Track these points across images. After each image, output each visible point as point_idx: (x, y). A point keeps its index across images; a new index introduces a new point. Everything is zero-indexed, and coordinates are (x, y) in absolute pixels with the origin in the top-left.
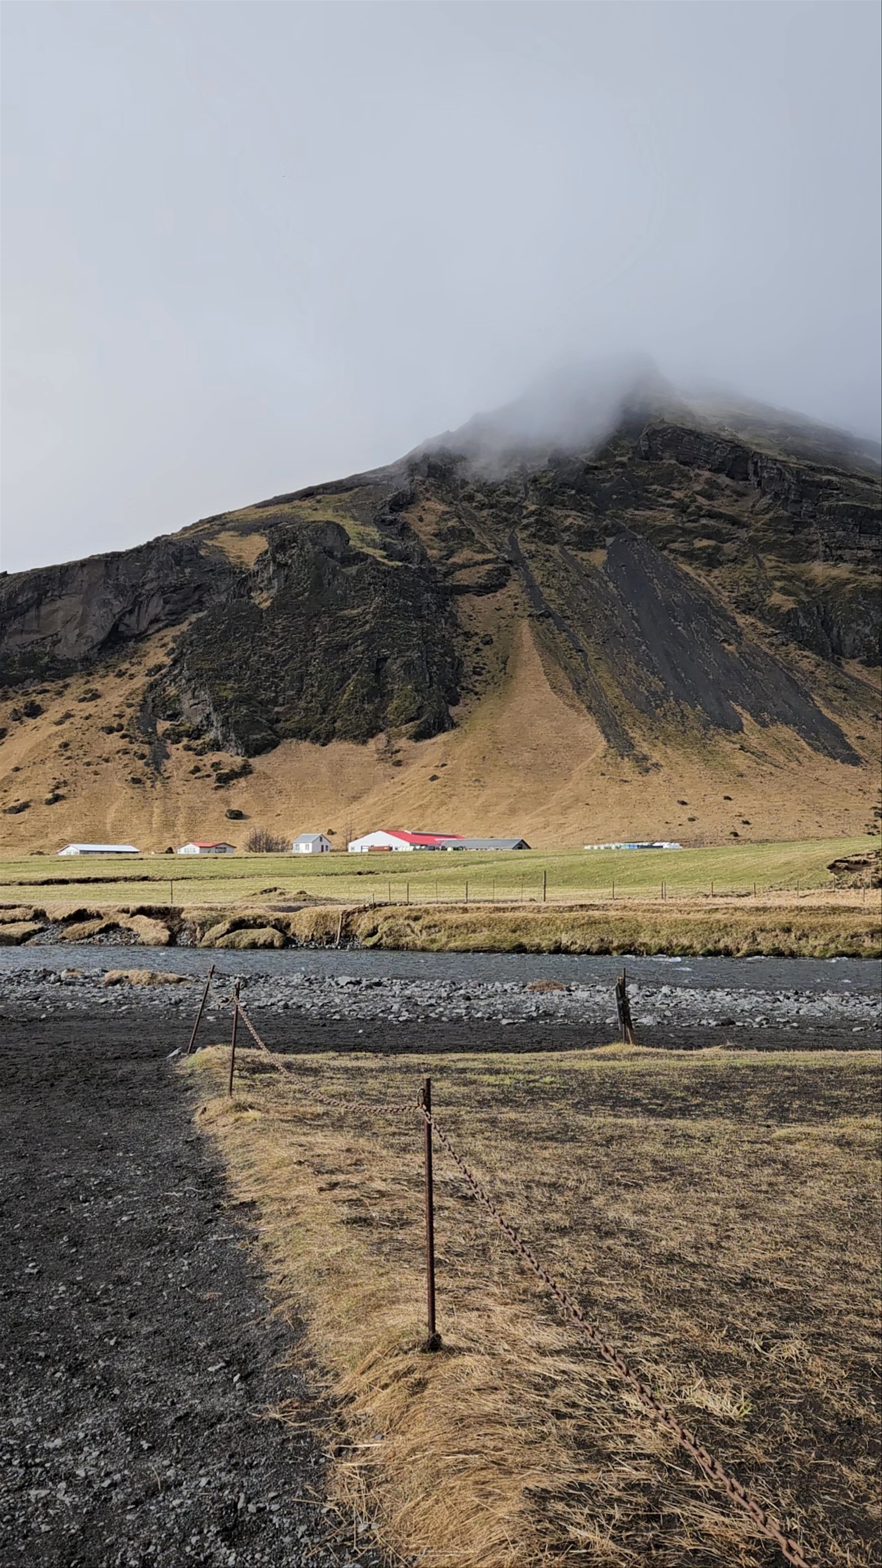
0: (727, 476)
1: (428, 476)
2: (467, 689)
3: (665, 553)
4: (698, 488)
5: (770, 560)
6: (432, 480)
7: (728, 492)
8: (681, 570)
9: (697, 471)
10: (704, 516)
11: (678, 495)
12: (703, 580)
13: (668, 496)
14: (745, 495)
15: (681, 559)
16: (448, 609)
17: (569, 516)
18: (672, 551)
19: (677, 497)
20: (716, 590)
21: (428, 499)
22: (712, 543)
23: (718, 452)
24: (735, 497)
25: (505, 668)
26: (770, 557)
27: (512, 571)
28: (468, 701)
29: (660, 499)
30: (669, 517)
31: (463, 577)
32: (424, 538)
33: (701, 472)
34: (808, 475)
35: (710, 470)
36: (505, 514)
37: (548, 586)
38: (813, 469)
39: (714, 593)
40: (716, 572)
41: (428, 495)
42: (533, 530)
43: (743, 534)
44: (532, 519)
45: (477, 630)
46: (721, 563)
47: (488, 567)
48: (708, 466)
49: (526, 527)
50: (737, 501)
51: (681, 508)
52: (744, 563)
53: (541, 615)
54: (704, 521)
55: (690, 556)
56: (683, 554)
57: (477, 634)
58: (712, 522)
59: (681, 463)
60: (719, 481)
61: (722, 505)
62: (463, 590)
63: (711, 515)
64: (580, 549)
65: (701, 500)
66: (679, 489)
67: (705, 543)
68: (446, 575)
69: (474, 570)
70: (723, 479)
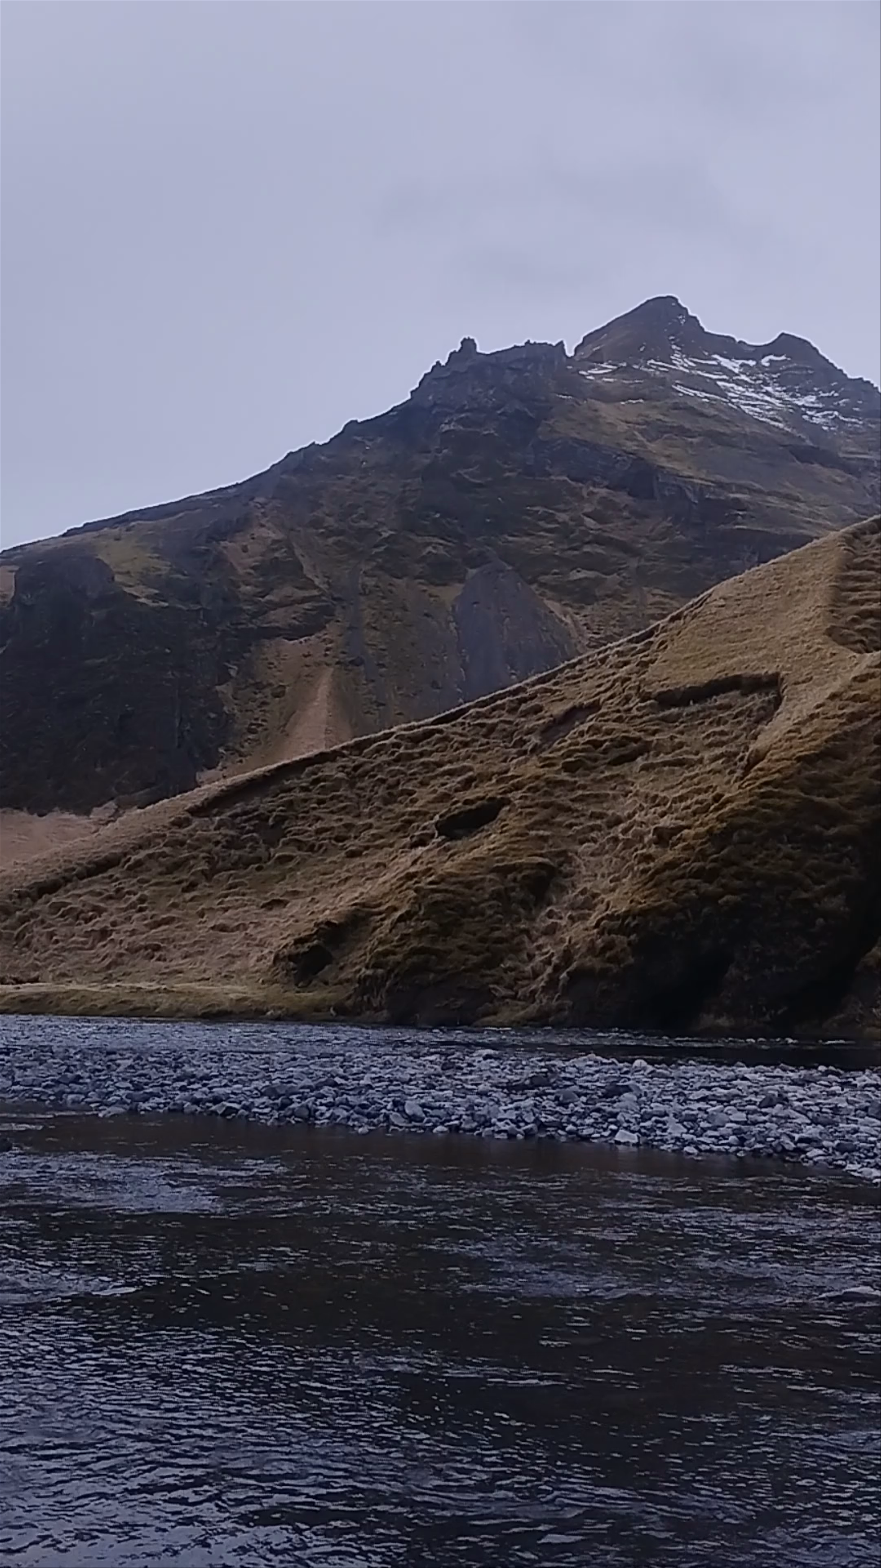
0: (629, 494)
1: (274, 498)
2: (233, 749)
3: (534, 587)
4: (588, 509)
5: (654, 595)
6: (277, 503)
7: (625, 514)
8: (546, 607)
9: (591, 488)
10: (588, 543)
11: (563, 517)
12: (568, 620)
13: (550, 518)
14: (647, 517)
15: (549, 593)
16: (247, 655)
17: (429, 544)
18: (542, 585)
19: (560, 520)
20: (579, 631)
21: (262, 526)
22: (591, 574)
23: (617, 466)
24: (633, 519)
25: (285, 725)
26: (656, 591)
27: (338, 611)
28: (228, 764)
29: (541, 523)
30: (547, 543)
31: (279, 618)
32: (241, 571)
33: (596, 490)
34: (713, 493)
35: (607, 487)
36: (354, 542)
37: (375, 628)
38: (721, 485)
39: (575, 634)
40: (588, 610)
41: (263, 521)
42: (380, 560)
43: (634, 563)
44: (382, 549)
45: (271, 681)
46: (597, 599)
47: (307, 606)
48: (606, 483)
49: (372, 558)
50: (634, 524)
51: (564, 532)
52: (624, 598)
53: (351, 662)
54: (587, 549)
55: (561, 591)
56: (553, 588)
57: (270, 685)
58: (599, 550)
59: (572, 480)
60: (617, 500)
61: (617, 530)
62: (273, 633)
63: (598, 541)
64: (432, 583)
65: (590, 522)
66: (564, 511)
67: (583, 574)
68: (255, 615)
69: (290, 609)
70: (623, 498)
